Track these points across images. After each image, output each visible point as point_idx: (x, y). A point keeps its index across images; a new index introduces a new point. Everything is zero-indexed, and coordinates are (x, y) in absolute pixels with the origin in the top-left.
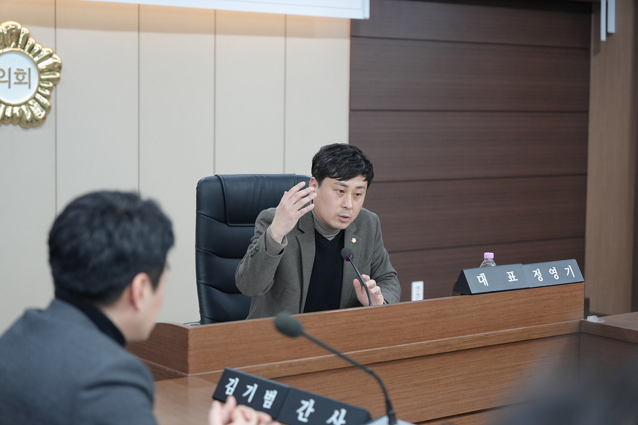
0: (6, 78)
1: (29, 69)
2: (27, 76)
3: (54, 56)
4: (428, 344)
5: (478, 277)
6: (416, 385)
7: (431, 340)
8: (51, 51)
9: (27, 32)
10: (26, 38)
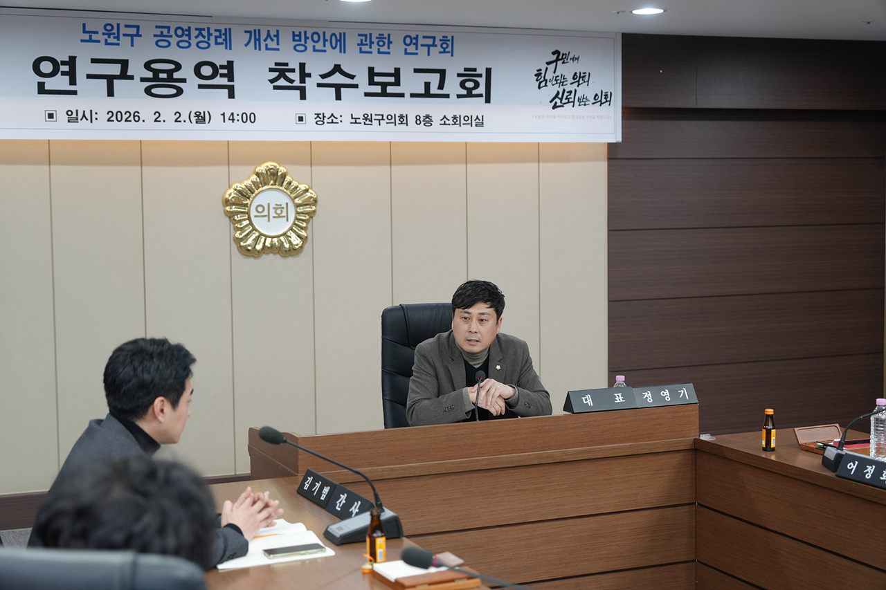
0: (265, 213)
1: (287, 204)
2: (284, 210)
3: (310, 190)
5: (583, 398)
8: (307, 187)
9: (285, 171)
10: (284, 176)
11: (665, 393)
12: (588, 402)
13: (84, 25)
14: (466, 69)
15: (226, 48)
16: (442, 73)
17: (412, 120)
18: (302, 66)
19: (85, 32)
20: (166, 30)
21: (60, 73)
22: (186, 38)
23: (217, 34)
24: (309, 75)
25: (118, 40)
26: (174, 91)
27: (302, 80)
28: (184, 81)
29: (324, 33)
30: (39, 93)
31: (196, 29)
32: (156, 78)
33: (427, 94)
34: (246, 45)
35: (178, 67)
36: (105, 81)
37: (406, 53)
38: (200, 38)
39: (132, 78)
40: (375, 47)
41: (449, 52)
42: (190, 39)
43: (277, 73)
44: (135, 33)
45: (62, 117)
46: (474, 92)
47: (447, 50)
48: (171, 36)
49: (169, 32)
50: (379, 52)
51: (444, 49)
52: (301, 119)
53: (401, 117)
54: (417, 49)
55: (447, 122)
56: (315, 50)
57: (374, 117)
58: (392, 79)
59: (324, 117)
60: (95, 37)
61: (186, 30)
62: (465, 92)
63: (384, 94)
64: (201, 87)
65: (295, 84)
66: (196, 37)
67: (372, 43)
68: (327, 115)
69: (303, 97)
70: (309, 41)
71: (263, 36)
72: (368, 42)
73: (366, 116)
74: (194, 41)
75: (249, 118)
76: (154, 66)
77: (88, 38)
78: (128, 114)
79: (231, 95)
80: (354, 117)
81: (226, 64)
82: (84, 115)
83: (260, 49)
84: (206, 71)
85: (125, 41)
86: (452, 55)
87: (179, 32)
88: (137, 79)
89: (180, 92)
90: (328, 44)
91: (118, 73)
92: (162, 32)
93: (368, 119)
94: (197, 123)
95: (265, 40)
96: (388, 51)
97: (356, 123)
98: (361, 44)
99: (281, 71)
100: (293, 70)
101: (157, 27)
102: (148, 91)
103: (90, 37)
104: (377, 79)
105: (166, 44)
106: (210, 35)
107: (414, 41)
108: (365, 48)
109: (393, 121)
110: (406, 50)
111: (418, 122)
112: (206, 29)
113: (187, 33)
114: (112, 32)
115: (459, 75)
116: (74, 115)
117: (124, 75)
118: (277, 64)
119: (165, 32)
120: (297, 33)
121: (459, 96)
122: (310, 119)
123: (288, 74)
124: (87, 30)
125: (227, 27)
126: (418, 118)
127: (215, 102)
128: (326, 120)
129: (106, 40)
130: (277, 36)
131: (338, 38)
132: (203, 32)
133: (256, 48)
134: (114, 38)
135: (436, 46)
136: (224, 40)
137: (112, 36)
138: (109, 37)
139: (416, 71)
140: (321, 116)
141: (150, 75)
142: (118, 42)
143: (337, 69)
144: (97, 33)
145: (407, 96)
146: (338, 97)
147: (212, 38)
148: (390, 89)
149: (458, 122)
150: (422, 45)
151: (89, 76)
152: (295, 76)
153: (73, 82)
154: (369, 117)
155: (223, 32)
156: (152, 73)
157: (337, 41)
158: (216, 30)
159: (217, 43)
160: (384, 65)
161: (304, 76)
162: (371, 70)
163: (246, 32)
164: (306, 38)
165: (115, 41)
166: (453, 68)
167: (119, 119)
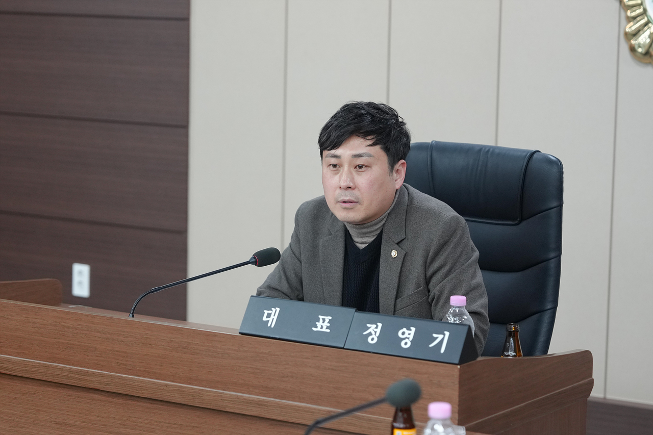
4: (167, 385)
5: (266, 312)
7: (173, 382)
11: (407, 332)
12: (270, 319)
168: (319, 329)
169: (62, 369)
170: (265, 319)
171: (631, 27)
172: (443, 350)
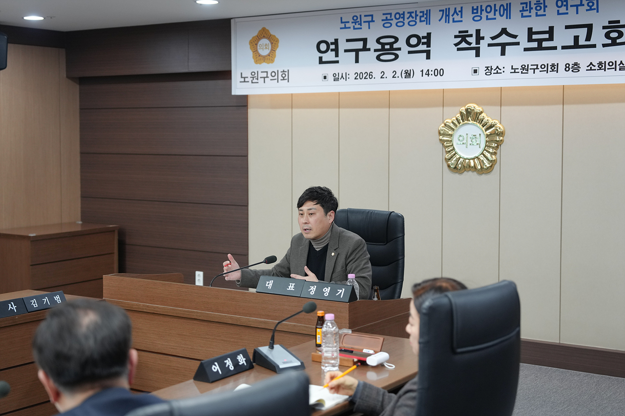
0: (465, 141)
1: (480, 135)
2: (478, 140)
4: (225, 316)
5: (267, 282)
6: (222, 340)
9: (481, 110)
10: (478, 114)
11: (327, 289)
12: (269, 285)
13: (341, 18)
14: (610, 22)
15: (427, 24)
16: (590, 27)
17: (562, 68)
18: (478, 32)
19: (342, 22)
20: (389, 15)
21: (330, 50)
22: (401, 20)
23: (421, 14)
24: (483, 38)
25: (361, 25)
26: (393, 57)
27: (478, 42)
28: (399, 49)
29: (495, 5)
30: (320, 63)
31: (408, 13)
32: (383, 49)
33: (576, 45)
34: (440, 20)
35: (397, 40)
36: (354, 53)
37: (559, 14)
38: (411, 19)
39: (369, 50)
40: (534, 11)
41: (595, 9)
42: (404, 20)
43: (461, 39)
44: (371, 20)
45: (330, 78)
46: (618, 41)
47: (593, 8)
48: (392, 20)
49: (391, 17)
50: (537, 15)
51: (591, 7)
52: (475, 71)
53: (553, 65)
54: (567, 9)
55: (593, 68)
56: (487, 19)
57: (530, 67)
58: (547, 36)
59: (491, 69)
60: (347, 25)
61: (402, 14)
62: (609, 42)
63: (540, 48)
64: (410, 52)
65: (472, 46)
66: (408, 18)
67: (531, 8)
68: (494, 68)
69: (478, 55)
70: (484, 13)
71: (452, 12)
72: (528, 8)
73: (523, 66)
74: (406, 21)
75: (439, 72)
76: (382, 41)
77: (344, 26)
78: (366, 74)
79: (428, 57)
80: (513, 68)
81: (426, 35)
82: (342, 76)
83: (449, 22)
84: (414, 41)
85: (365, 26)
86: (598, 12)
87: (398, 16)
88: (372, 50)
89: (397, 57)
90: (497, 13)
91: (361, 47)
92: (387, 17)
93: (525, 69)
94: (405, 78)
95: (453, 15)
96: (544, 13)
97: (515, 72)
98: (523, 10)
99: (463, 36)
100: (471, 36)
101: (384, 14)
102: (378, 58)
103: (345, 25)
104: (534, 37)
105: (389, 25)
106: (416, 15)
107: (565, 3)
108: (525, 13)
109: (546, 69)
110: (558, 11)
111: (567, 69)
112: (414, 12)
113: (402, 16)
114: (357, 21)
115: (604, 28)
116: (337, 77)
117: (365, 49)
118: (460, 32)
119: (389, 17)
120: (475, 7)
121: (604, 45)
122: (482, 71)
123: (468, 39)
124: (343, 21)
125: (428, 9)
126: (567, 66)
127: (418, 62)
128: (493, 71)
129: (354, 26)
130: (461, 11)
131: (505, 8)
132: (412, 14)
133: (446, 22)
134: (359, 24)
135: (583, 5)
136: (425, 18)
137: (357, 24)
138: (356, 24)
139: (567, 27)
140: (489, 69)
141: (379, 47)
142: (361, 27)
143: (504, 31)
144: (348, 22)
145: (559, 48)
146: (503, 53)
147: (418, 18)
148: (545, 44)
149: (603, 68)
150: (571, 6)
151: (346, 51)
152: (472, 40)
153: (337, 55)
154: (526, 67)
155: (425, 12)
156: (380, 46)
157: (504, 10)
158: (421, 12)
159: (421, 21)
160: (540, 25)
161: (479, 38)
162: (530, 30)
163: (440, 11)
164: (482, 10)
165: (359, 26)
166: (599, 22)
167: (361, 78)
168: (290, 289)
169: (180, 310)
170: (267, 285)
171: (448, 156)
172: (342, 297)
